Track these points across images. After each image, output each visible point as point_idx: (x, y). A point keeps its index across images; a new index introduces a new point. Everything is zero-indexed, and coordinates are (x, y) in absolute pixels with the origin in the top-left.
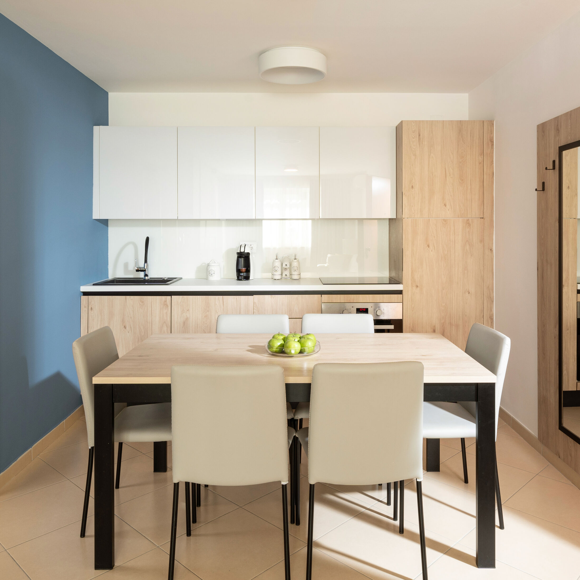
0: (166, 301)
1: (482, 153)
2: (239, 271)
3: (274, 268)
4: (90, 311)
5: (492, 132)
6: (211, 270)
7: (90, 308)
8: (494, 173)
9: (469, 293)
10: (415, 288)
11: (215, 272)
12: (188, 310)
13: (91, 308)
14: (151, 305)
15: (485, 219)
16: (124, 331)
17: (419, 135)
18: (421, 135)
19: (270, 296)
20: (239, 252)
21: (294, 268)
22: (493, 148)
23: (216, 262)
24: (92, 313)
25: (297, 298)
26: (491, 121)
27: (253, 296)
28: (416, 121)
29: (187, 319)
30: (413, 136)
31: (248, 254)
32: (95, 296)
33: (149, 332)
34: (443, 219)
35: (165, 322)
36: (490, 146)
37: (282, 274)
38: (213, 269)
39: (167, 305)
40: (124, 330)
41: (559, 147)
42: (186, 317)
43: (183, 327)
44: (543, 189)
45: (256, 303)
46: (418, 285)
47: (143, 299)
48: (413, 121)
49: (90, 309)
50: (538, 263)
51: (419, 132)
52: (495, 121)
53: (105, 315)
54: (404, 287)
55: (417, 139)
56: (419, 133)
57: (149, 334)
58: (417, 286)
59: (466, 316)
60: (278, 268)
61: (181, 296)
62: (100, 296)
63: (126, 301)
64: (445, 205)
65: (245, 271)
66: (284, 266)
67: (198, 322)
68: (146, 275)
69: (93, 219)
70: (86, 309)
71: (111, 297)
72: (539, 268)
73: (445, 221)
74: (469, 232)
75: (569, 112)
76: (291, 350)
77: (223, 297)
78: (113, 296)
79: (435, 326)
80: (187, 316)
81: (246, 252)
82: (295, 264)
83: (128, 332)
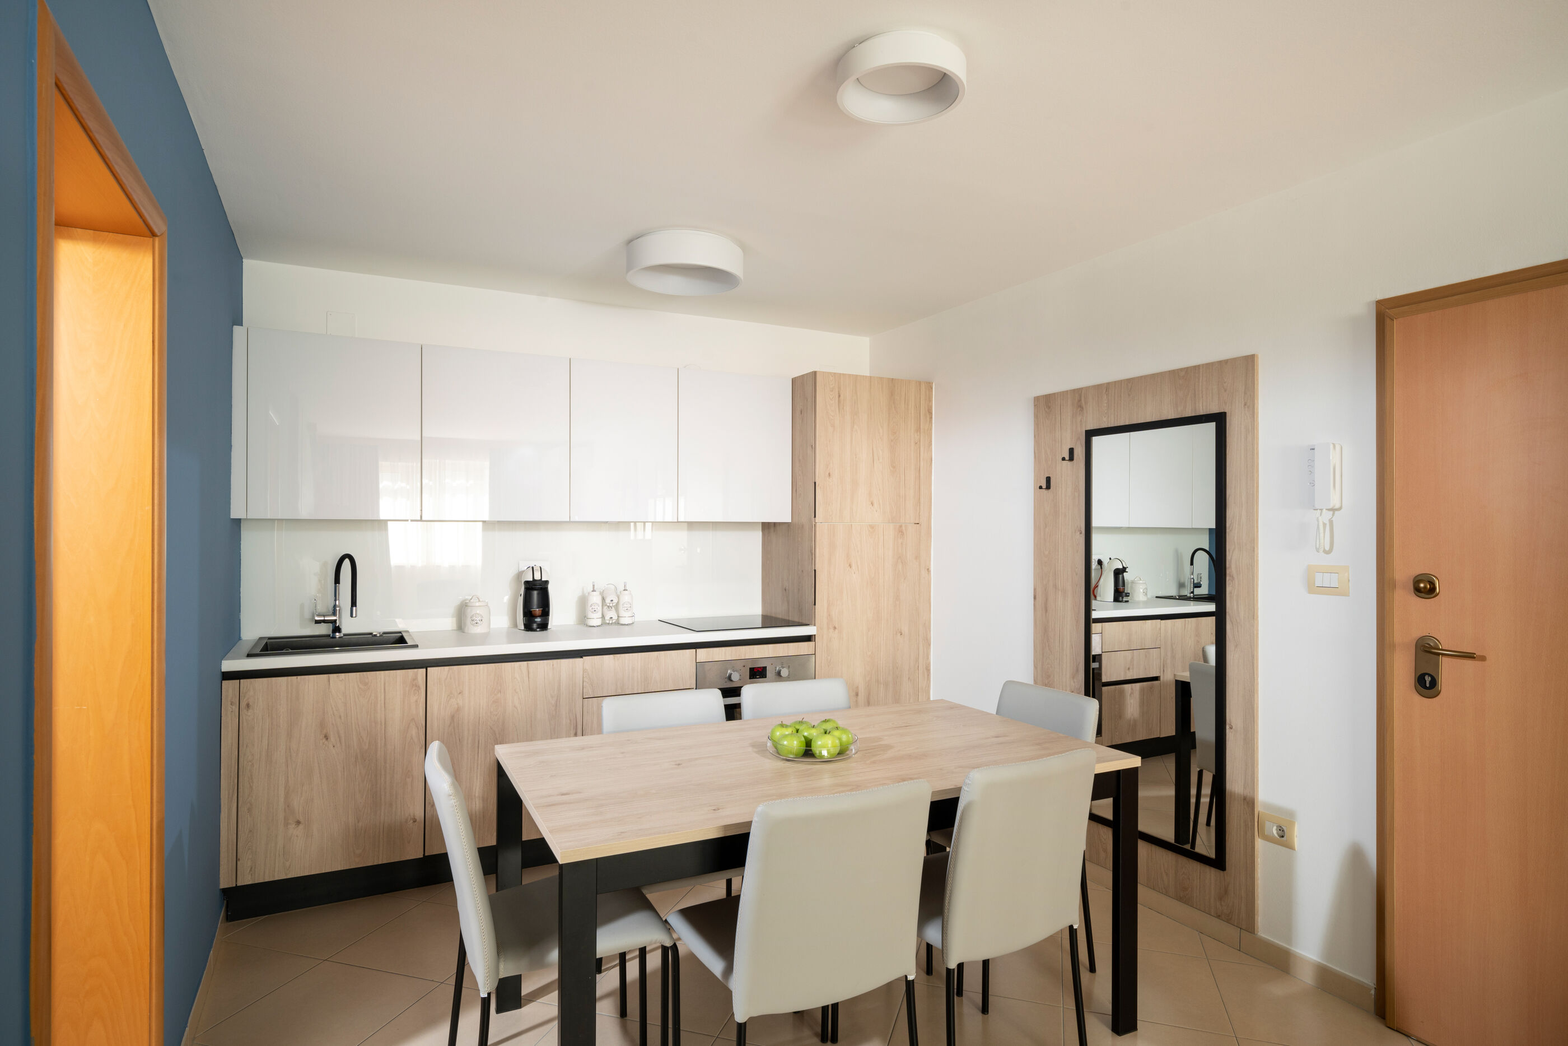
0: (415, 679)
1: (918, 430)
2: (528, 614)
3: (591, 606)
4: (243, 712)
5: (930, 400)
6: (475, 614)
7: (243, 704)
8: (933, 459)
9: (901, 634)
10: (831, 630)
11: (482, 617)
12: (460, 693)
13: (248, 705)
14: (385, 689)
15: (921, 525)
16: (324, 746)
17: (839, 396)
18: (842, 396)
19: (612, 656)
20: (532, 580)
21: (625, 605)
22: (932, 423)
23: (481, 600)
24: (249, 714)
25: (657, 656)
26: (929, 383)
27: (582, 659)
28: (835, 373)
29: (458, 709)
30: (831, 397)
31: (547, 582)
32: (256, 679)
33: (379, 741)
34: (870, 525)
35: (413, 719)
36: (928, 419)
37: (603, 617)
38: (478, 612)
39: (418, 687)
40: (323, 743)
41: (1086, 431)
42: (457, 706)
43: (449, 726)
44: (1048, 487)
45: (587, 670)
46: (837, 626)
47: (368, 678)
48: (831, 373)
49: (242, 706)
50: (1035, 590)
51: (839, 391)
52: (934, 384)
53: (281, 717)
54: (818, 630)
55: (837, 401)
56: (839, 393)
57: (379, 745)
58: (835, 628)
59: (897, 668)
60: (599, 606)
61: (446, 668)
62: (269, 679)
63: (329, 684)
64: (872, 504)
65: (540, 614)
66: (608, 601)
67: (479, 714)
68: (337, 629)
69: (232, 517)
70: (234, 707)
71: (294, 678)
72: (1037, 597)
73: (872, 527)
74: (902, 544)
75: (1104, 384)
76: (821, 751)
77: (528, 664)
78: (299, 677)
79: (857, 687)
80: (457, 704)
81: (543, 580)
82: (625, 598)
83: (334, 746)
